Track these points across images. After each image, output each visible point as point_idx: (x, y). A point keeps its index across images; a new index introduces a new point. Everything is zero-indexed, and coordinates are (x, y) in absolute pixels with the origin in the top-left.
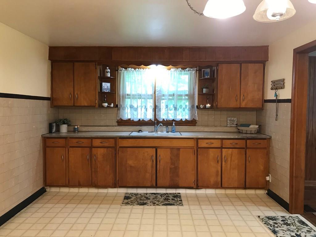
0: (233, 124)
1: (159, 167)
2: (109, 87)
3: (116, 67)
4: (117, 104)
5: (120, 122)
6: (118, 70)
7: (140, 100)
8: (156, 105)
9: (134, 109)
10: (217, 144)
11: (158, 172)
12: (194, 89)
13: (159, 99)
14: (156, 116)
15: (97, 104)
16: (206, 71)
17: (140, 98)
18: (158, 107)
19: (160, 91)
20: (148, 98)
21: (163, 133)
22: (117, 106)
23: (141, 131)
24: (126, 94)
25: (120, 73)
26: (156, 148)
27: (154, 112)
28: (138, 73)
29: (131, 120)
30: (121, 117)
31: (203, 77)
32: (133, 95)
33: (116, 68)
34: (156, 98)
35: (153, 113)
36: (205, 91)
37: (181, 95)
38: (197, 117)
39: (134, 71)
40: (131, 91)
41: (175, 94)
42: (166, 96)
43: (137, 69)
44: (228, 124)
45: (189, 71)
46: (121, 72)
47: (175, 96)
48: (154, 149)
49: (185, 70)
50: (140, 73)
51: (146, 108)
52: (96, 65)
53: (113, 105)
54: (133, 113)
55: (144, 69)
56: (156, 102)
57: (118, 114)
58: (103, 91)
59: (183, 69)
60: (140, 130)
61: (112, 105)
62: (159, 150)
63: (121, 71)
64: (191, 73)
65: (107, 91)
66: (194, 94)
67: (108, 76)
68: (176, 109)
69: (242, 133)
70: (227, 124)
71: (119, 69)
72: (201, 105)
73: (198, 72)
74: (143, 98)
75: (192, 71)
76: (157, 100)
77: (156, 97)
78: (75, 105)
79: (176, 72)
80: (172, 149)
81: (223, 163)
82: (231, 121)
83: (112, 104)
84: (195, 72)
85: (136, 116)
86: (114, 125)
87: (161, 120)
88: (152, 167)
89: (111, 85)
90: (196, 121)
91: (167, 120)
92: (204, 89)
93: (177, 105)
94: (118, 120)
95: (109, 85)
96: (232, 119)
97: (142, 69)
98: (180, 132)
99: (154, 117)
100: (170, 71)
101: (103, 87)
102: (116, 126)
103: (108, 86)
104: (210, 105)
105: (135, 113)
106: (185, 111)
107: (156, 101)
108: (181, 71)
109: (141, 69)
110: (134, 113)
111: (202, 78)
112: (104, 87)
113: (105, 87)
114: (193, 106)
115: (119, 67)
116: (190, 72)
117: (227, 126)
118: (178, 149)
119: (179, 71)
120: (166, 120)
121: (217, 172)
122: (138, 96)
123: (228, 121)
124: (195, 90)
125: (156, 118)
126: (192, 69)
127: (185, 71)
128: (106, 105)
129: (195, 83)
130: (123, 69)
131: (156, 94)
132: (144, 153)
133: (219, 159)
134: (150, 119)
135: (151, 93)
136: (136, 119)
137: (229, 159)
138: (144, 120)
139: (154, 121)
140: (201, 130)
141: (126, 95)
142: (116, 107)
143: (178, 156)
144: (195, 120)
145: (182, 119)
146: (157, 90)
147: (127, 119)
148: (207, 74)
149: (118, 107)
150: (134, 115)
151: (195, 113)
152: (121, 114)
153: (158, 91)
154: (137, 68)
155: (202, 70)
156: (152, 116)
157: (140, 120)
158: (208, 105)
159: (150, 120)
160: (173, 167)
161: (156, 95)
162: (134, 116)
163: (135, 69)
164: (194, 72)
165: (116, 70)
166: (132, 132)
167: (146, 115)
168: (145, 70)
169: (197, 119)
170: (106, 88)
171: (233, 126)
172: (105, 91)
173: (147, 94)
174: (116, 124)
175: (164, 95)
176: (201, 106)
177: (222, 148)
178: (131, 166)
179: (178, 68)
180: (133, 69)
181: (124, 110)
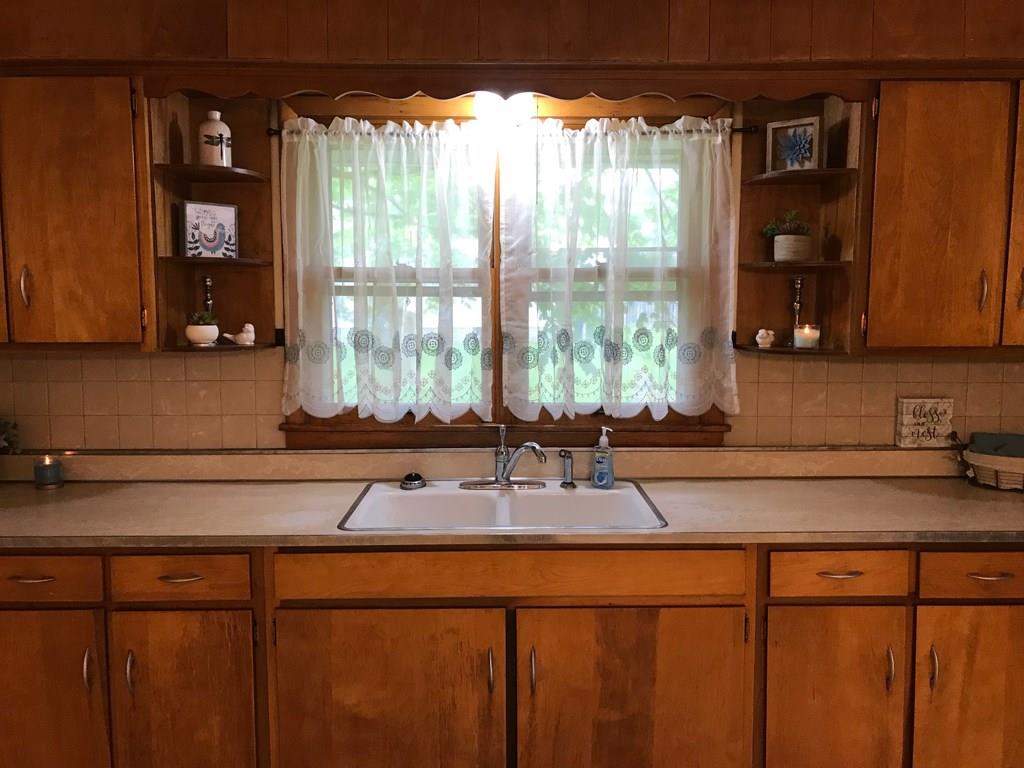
0: (931, 434)
1: (532, 718)
2: (230, 230)
3: (269, 113)
4: (279, 325)
5: (298, 431)
6: (279, 133)
7: (413, 299)
8: (504, 329)
9: (375, 354)
10: (885, 576)
11: (520, 748)
12: (716, 239)
13: (520, 295)
14: (505, 393)
15: (152, 330)
16: (791, 132)
17: (412, 292)
18: (513, 342)
19: (524, 248)
20: (458, 293)
21: (541, 491)
22: (279, 338)
23: (418, 477)
24: (328, 269)
25: (293, 147)
26: (510, 610)
27: (491, 373)
28: (399, 142)
29: (362, 415)
30: (301, 400)
31: (773, 169)
32: (370, 275)
33: (269, 122)
34: (502, 293)
35: (484, 376)
36: (784, 247)
37: (645, 275)
38: (736, 399)
39: (374, 138)
40: (359, 249)
41: (610, 268)
42: (558, 277)
43: (391, 126)
44: (905, 431)
45: (690, 132)
46: (296, 139)
47: (611, 277)
48: (500, 615)
49: (666, 128)
50: (408, 143)
51: (447, 347)
52: (133, 91)
53: (252, 336)
54: (372, 380)
55: (428, 125)
56: (503, 316)
57: (283, 385)
58: (190, 254)
59: (657, 121)
60: (414, 471)
61: (248, 336)
62: (524, 620)
63: (299, 133)
64: (702, 142)
65: (219, 254)
66: (716, 269)
67: (217, 163)
68: (614, 352)
69: (996, 488)
70: (898, 434)
71: (286, 124)
72: (762, 332)
73: (738, 138)
74: (429, 292)
75: (709, 131)
76: (510, 304)
77: (502, 286)
78: (18, 338)
79: (618, 139)
80: (606, 609)
81: (923, 691)
82: (923, 420)
83: (250, 327)
84: (723, 141)
85: (386, 391)
86: (264, 444)
87: (532, 416)
88: (486, 720)
89: (239, 216)
90: (729, 421)
91: (564, 415)
92: (777, 238)
93: (619, 332)
94: (287, 417)
95: (226, 215)
96: (929, 404)
97: (417, 124)
98: (636, 482)
99: (490, 398)
100: (581, 134)
101: (190, 230)
102: (275, 450)
103: (221, 226)
104: (816, 334)
105: (384, 377)
106: (666, 365)
107: (503, 309)
108: (643, 134)
109: (412, 125)
110: (376, 376)
111: (769, 174)
112: (196, 227)
113: (204, 229)
114: (709, 338)
115: (284, 116)
116: (696, 137)
117: (895, 447)
118: (649, 611)
119: (632, 135)
120: (557, 416)
121: (884, 743)
122: (397, 278)
123: (907, 419)
124: (721, 246)
125: (506, 403)
126: (705, 125)
127: (666, 133)
128: (207, 333)
129: (727, 202)
130: (311, 121)
131: (502, 266)
132: (433, 637)
133: (898, 665)
134: (471, 411)
135: (475, 266)
136: (388, 412)
137: (958, 669)
138: (435, 412)
139: (489, 418)
140: (753, 468)
141: (327, 276)
142: (273, 346)
143: (644, 651)
144: (723, 414)
145: (647, 410)
146: (508, 244)
147: (339, 411)
148: (798, 148)
149: (288, 342)
150: (377, 387)
151: (725, 374)
152: (301, 383)
153: (510, 253)
154: (393, 119)
155: (771, 126)
156: (479, 394)
157: (410, 414)
158: (806, 335)
159: (471, 415)
160: (615, 716)
161: (502, 277)
162: (379, 395)
163: (378, 122)
164: (719, 139)
165: (270, 133)
166: (371, 481)
167: (448, 391)
168: (439, 128)
169: (737, 411)
170: (211, 236)
171: (933, 443)
172: (206, 254)
173: (449, 266)
174: (280, 440)
175: (544, 275)
176: (764, 338)
177: (914, 600)
178: (357, 721)
179: (627, 119)
180: (366, 126)
181: (318, 360)
